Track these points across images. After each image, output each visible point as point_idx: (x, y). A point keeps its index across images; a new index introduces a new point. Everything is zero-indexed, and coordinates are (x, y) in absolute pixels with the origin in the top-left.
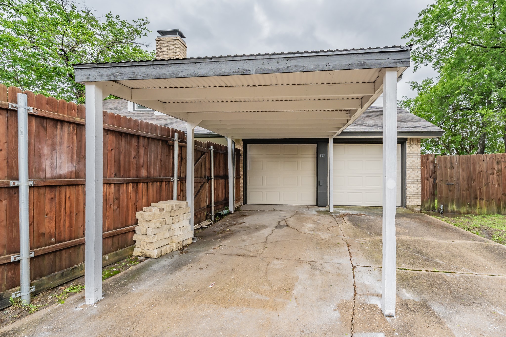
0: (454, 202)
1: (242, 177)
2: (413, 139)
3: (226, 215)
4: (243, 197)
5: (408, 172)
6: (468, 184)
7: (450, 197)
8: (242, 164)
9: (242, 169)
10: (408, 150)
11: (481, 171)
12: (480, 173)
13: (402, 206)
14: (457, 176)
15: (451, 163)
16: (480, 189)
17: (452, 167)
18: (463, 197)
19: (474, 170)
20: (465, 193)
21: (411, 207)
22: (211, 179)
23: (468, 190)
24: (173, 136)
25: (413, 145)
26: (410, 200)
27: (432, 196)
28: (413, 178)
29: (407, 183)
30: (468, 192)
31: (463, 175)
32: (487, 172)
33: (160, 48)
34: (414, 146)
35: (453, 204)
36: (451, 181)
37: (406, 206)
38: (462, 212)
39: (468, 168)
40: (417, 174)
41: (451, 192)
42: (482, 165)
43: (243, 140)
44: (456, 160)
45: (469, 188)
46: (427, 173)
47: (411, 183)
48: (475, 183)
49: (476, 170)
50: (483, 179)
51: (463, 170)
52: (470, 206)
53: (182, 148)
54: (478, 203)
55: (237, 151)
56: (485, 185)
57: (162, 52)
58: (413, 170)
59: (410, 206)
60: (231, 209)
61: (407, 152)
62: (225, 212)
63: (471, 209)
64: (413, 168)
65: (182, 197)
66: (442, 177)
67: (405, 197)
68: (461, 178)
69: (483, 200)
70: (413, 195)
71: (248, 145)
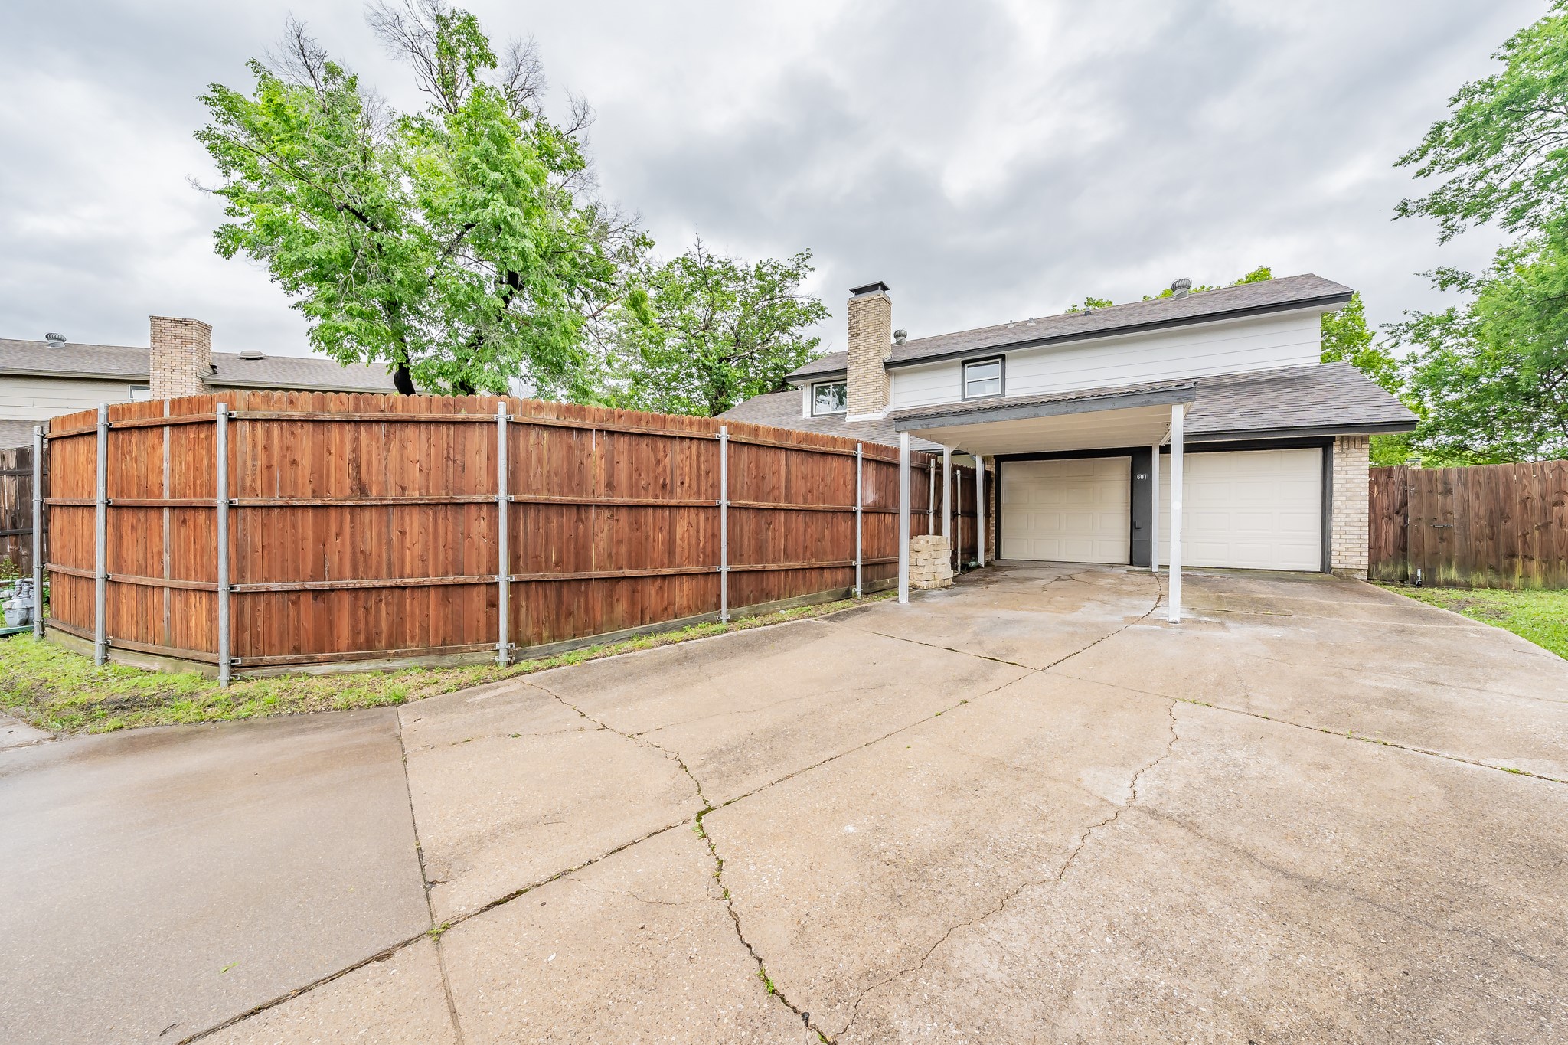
0: (1454, 563)
1: (994, 515)
2: (1348, 438)
3: (973, 568)
4: (994, 548)
5: (1336, 503)
6: (1492, 527)
7: (1443, 554)
8: (993, 495)
9: (993, 503)
10: (1337, 460)
11: (1528, 498)
12: (1523, 501)
13: (1322, 571)
14: (1461, 509)
15: (1446, 483)
16: (1524, 535)
17: (1448, 492)
18: (1478, 553)
19: (1509, 496)
20: (1484, 543)
21: (1344, 572)
22: (957, 515)
23: (1492, 539)
24: (929, 463)
25: (1349, 449)
26: (1340, 558)
27: (1401, 552)
28: (1348, 515)
29: (1333, 524)
30: (1491, 542)
31: (1479, 507)
32: (1543, 499)
33: (854, 316)
34: (1354, 451)
35: (1450, 568)
36: (1446, 519)
37: (1330, 569)
38: (1474, 584)
39: (1492, 491)
40: (1359, 507)
41: (1445, 544)
42: (1530, 485)
43: (995, 456)
44: (1459, 477)
45: (1493, 534)
46: (1388, 506)
47: (1342, 524)
48: (1509, 523)
49: (1514, 496)
50: (1532, 515)
51: (1477, 497)
52: (1497, 572)
53: (939, 475)
54: (1519, 567)
55: (987, 474)
56: (1538, 528)
57: (857, 322)
58: (1348, 499)
59: (1339, 571)
60: (981, 559)
61: (1335, 464)
62: (973, 564)
63: (1499, 579)
64: (1349, 494)
65: (938, 531)
66: (1420, 512)
67: (1330, 553)
68: (1472, 514)
69: (1532, 559)
70: (1347, 548)
71: (1003, 464)
